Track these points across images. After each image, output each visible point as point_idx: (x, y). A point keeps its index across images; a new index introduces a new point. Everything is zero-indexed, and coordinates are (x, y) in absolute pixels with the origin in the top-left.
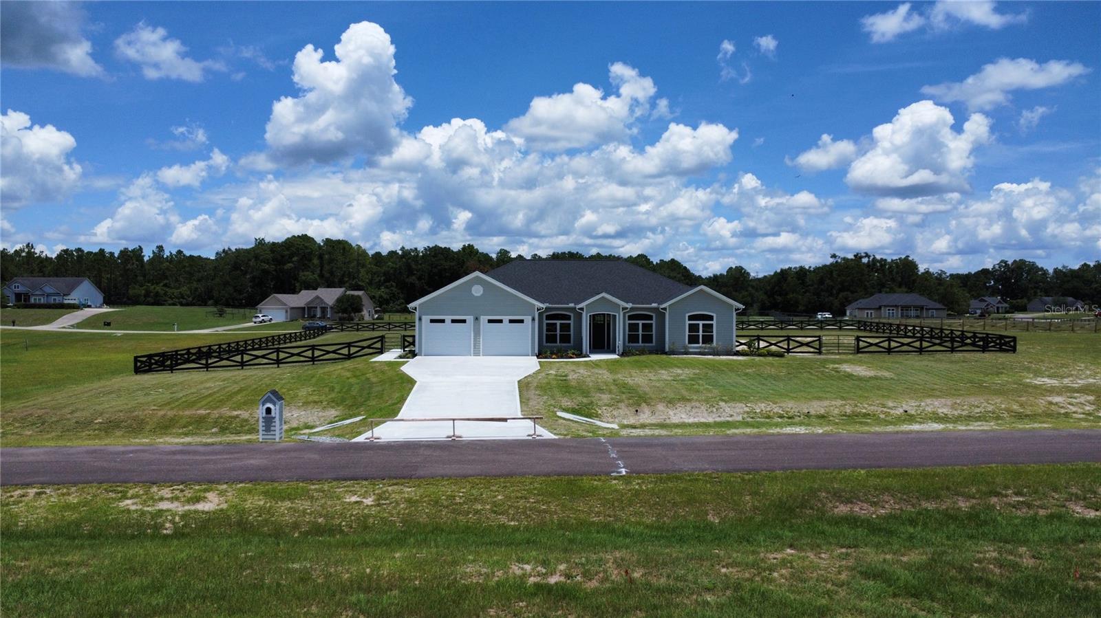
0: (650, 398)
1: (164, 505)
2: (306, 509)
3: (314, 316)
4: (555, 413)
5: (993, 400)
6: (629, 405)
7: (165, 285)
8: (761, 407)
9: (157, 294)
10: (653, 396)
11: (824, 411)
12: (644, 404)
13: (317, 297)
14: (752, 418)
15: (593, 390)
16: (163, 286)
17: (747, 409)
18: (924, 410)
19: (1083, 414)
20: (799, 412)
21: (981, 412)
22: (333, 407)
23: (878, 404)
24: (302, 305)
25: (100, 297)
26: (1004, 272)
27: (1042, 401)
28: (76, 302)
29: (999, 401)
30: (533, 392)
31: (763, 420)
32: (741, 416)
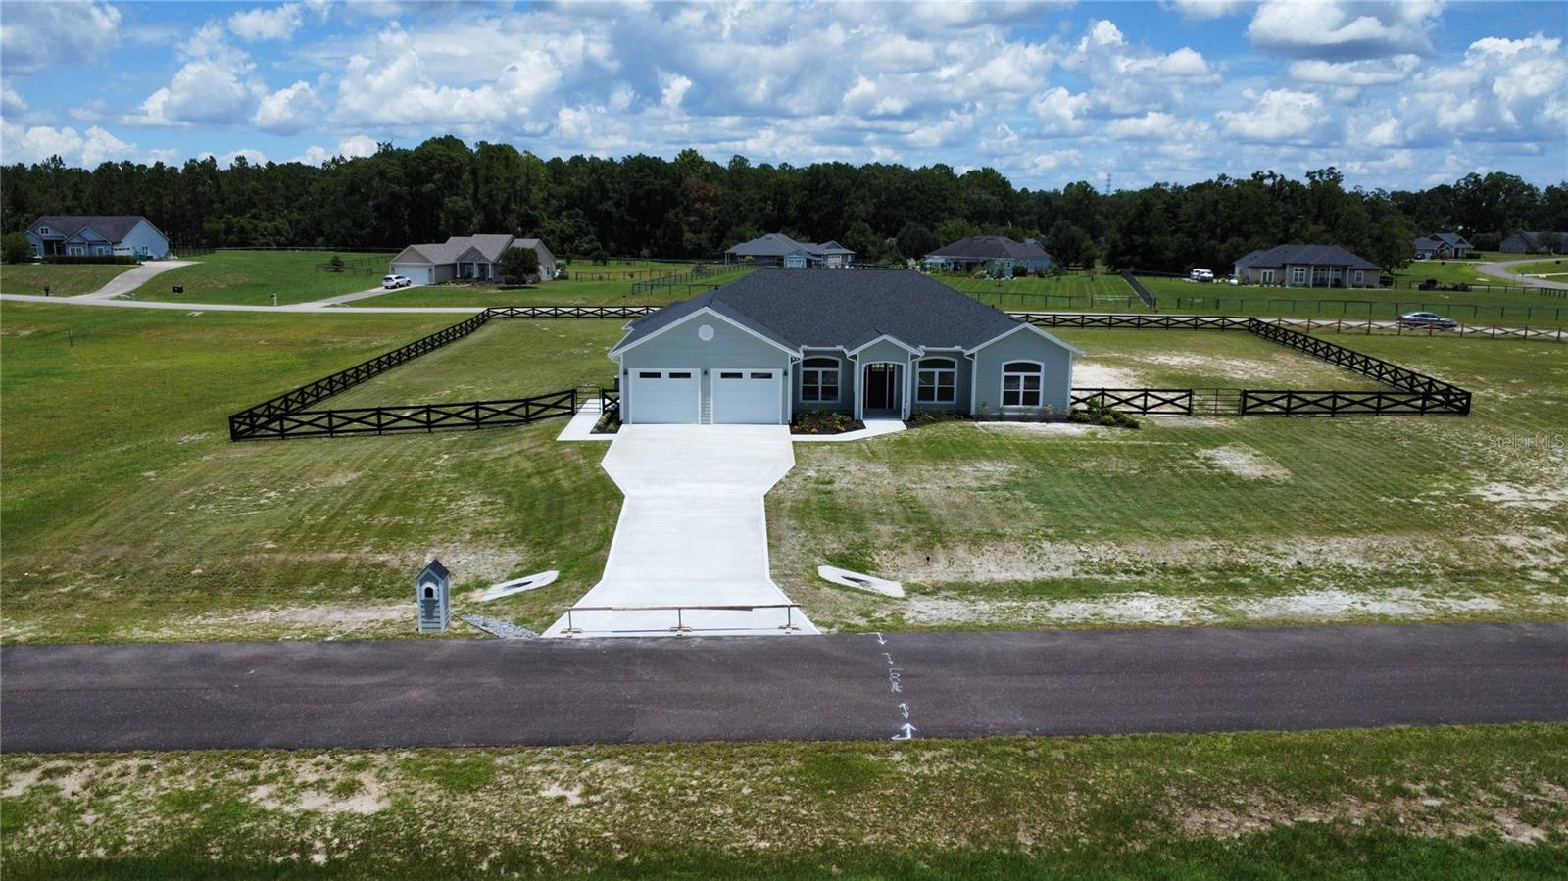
0: (948, 533)
1: (309, 801)
2: (495, 812)
3: (470, 276)
4: (814, 568)
5: (1423, 542)
6: (918, 547)
7: (254, 216)
8: (1101, 551)
9: (242, 230)
10: (952, 528)
11: (1185, 561)
12: (938, 545)
13: (473, 249)
14: (1087, 573)
15: (868, 515)
16: (251, 217)
17: (1080, 557)
18: (1325, 560)
19: (1547, 570)
20: (1152, 563)
21: (1404, 566)
22: (512, 545)
23: (1263, 547)
24: (452, 261)
25: (163, 243)
26: (1473, 192)
27: (1492, 545)
28: (130, 253)
29: (1430, 544)
30: (786, 520)
31: (1102, 577)
32: (1071, 568)
